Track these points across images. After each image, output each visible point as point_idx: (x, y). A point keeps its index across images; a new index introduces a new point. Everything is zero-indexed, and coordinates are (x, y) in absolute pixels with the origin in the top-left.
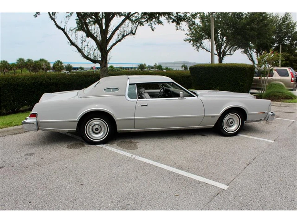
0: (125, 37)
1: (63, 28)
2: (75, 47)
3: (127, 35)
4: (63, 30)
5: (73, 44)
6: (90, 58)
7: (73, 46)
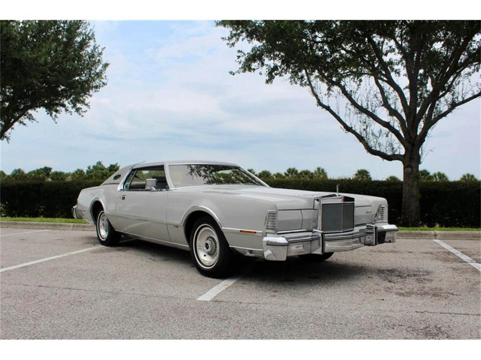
0: (457, 107)
1: (327, 105)
2: (352, 134)
3: (464, 102)
4: (328, 108)
5: (349, 129)
6: (379, 151)
7: (350, 133)
